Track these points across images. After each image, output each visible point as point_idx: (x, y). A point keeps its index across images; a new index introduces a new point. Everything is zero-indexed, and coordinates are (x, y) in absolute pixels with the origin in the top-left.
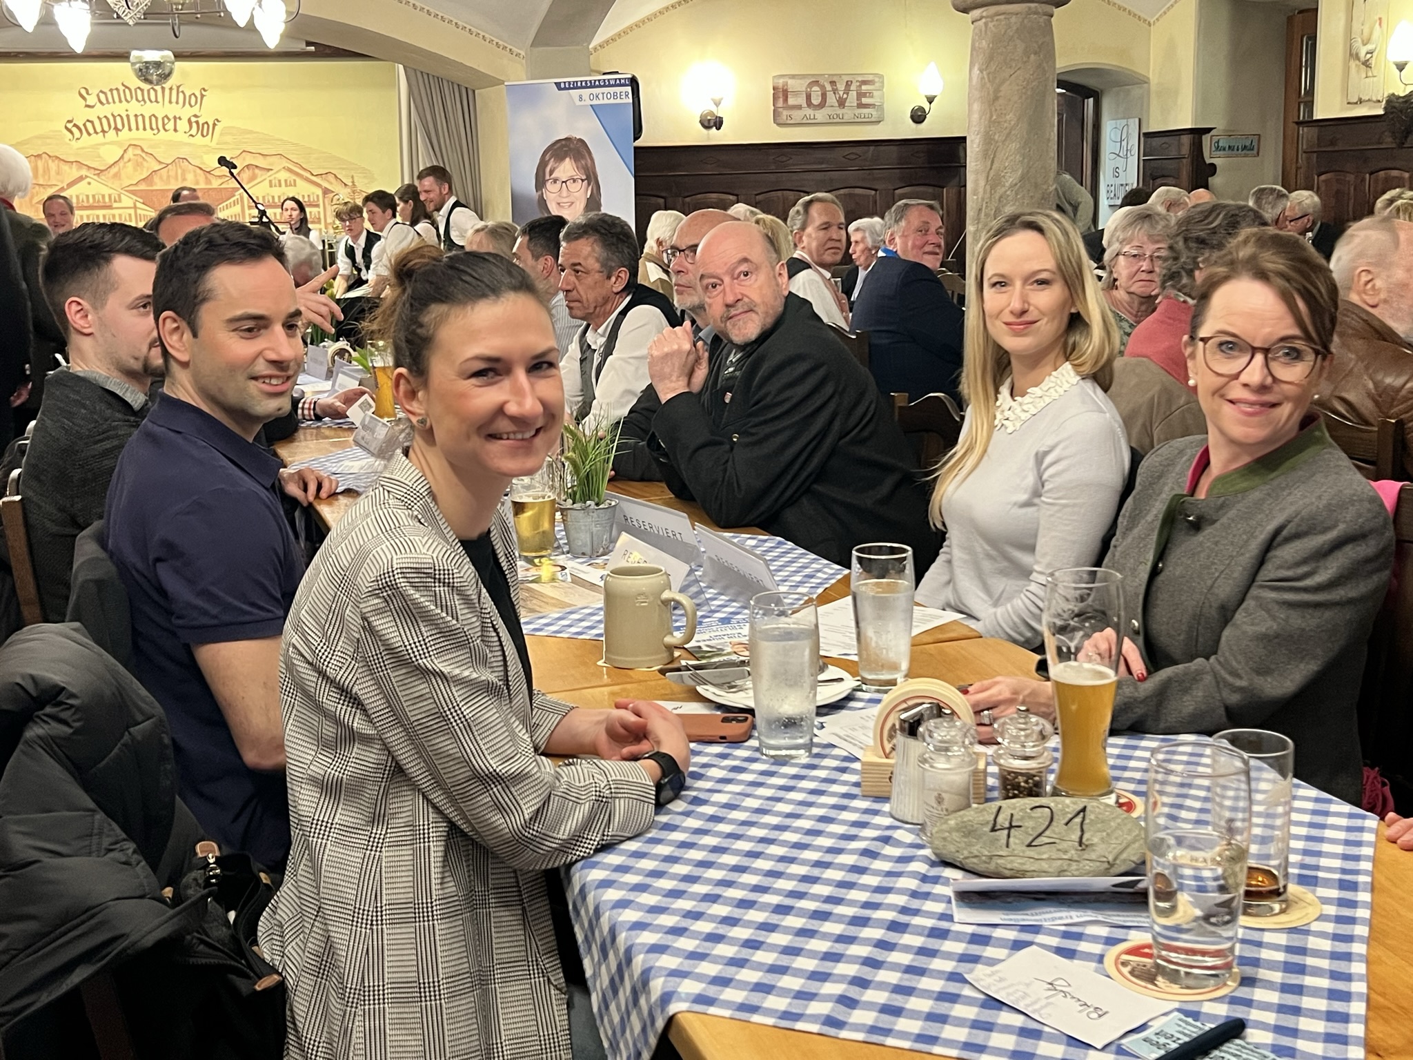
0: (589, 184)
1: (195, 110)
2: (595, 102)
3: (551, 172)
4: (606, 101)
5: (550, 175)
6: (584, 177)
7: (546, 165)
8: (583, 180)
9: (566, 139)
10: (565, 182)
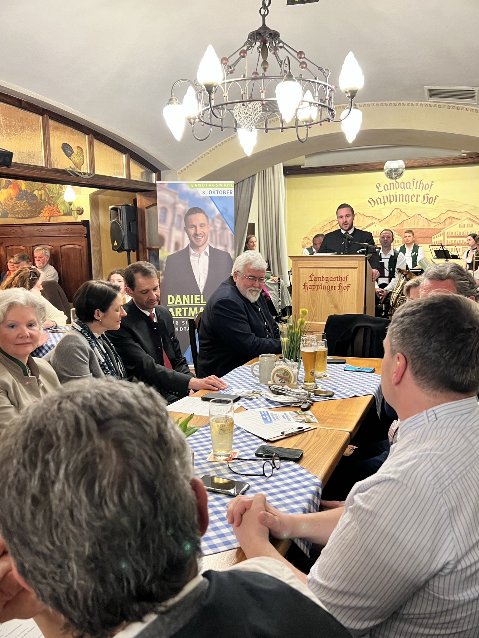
1: (427, 192)
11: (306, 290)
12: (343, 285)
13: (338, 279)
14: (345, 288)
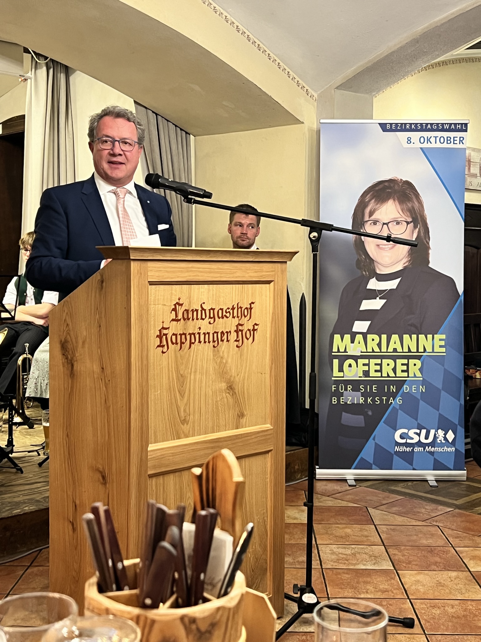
0: (415, 227)
2: (425, 145)
3: (371, 214)
4: (439, 145)
5: (370, 216)
6: (410, 220)
7: (366, 206)
8: (408, 223)
9: (391, 181)
10: (387, 224)
11: (165, 350)
12: (245, 328)
13: (235, 311)
14: (248, 336)
